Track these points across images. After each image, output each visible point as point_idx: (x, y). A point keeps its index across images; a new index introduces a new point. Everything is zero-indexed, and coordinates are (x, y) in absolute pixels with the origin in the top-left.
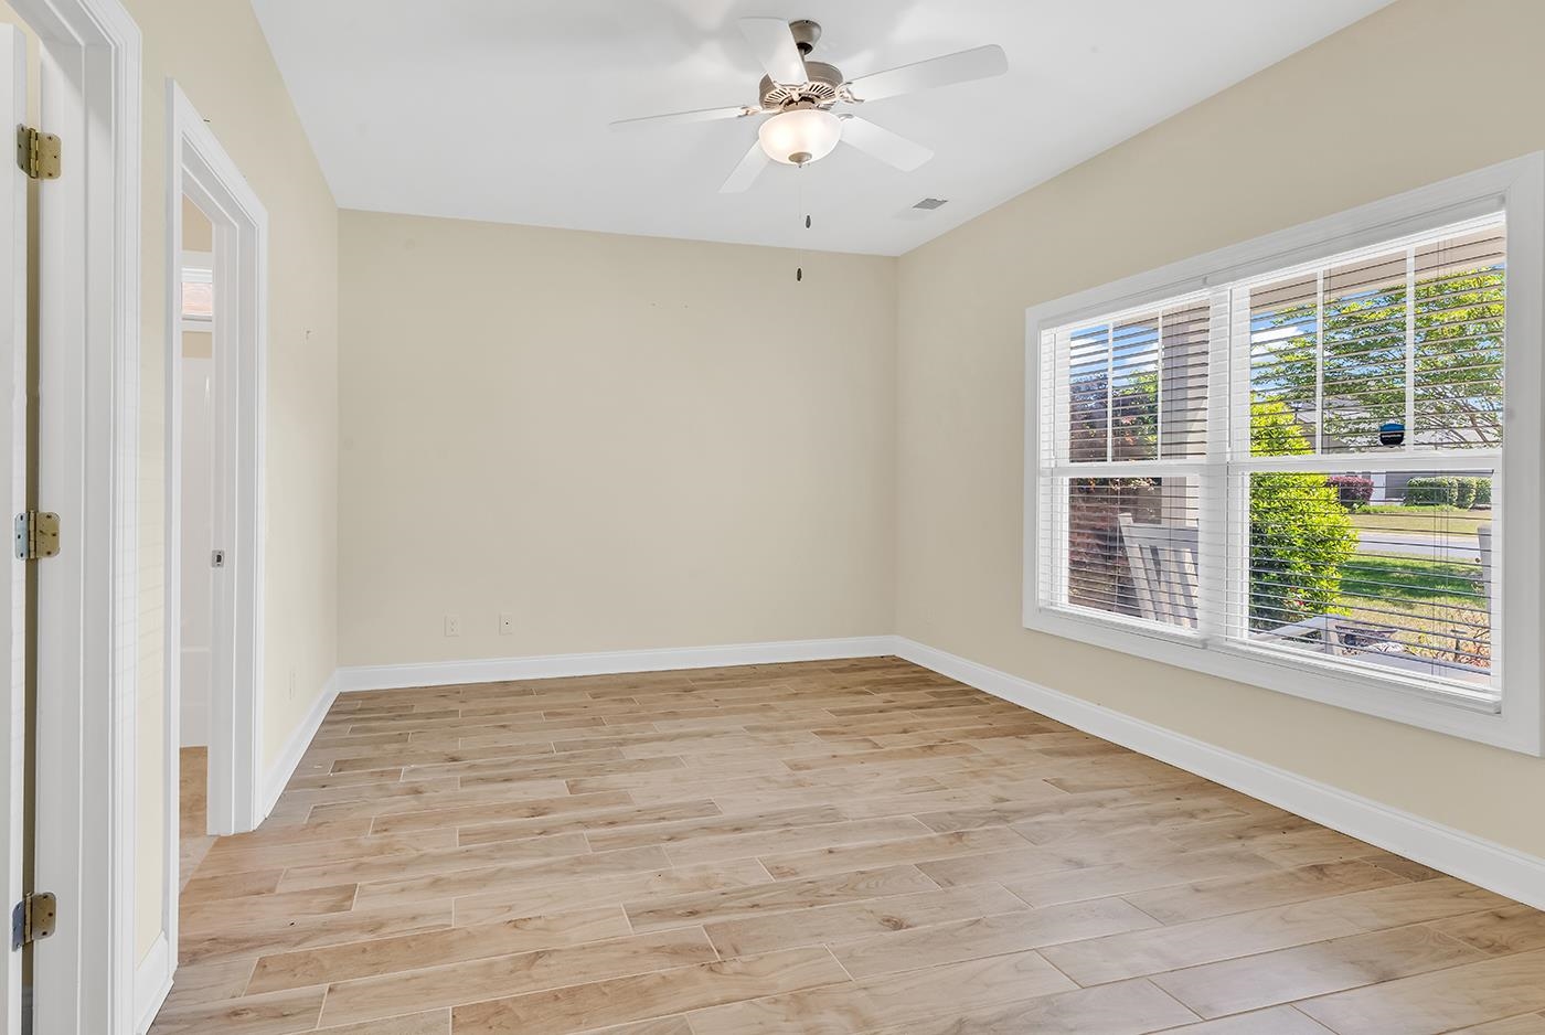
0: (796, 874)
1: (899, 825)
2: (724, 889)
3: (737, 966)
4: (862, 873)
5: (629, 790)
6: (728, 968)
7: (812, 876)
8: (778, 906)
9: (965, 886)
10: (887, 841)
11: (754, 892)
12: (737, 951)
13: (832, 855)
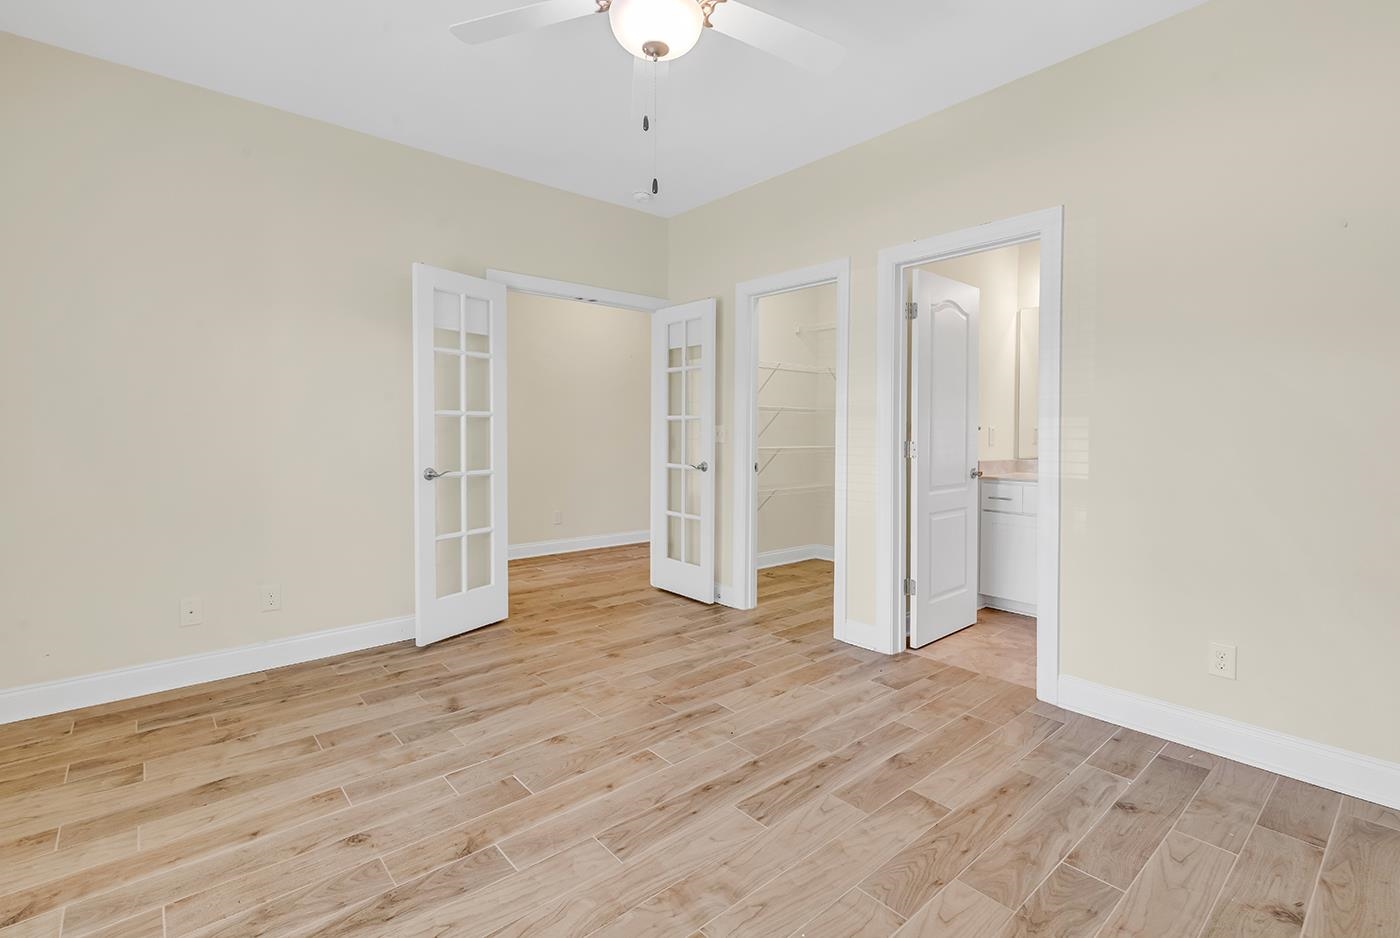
0: (634, 758)
1: (537, 845)
2: (680, 734)
3: (647, 700)
4: (580, 772)
5: (868, 816)
6: (652, 698)
7: (621, 759)
8: (636, 733)
9: (493, 783)
10: (554, 816)
11: (658, 737)
12: (651, 705)
13: (608, 783)
